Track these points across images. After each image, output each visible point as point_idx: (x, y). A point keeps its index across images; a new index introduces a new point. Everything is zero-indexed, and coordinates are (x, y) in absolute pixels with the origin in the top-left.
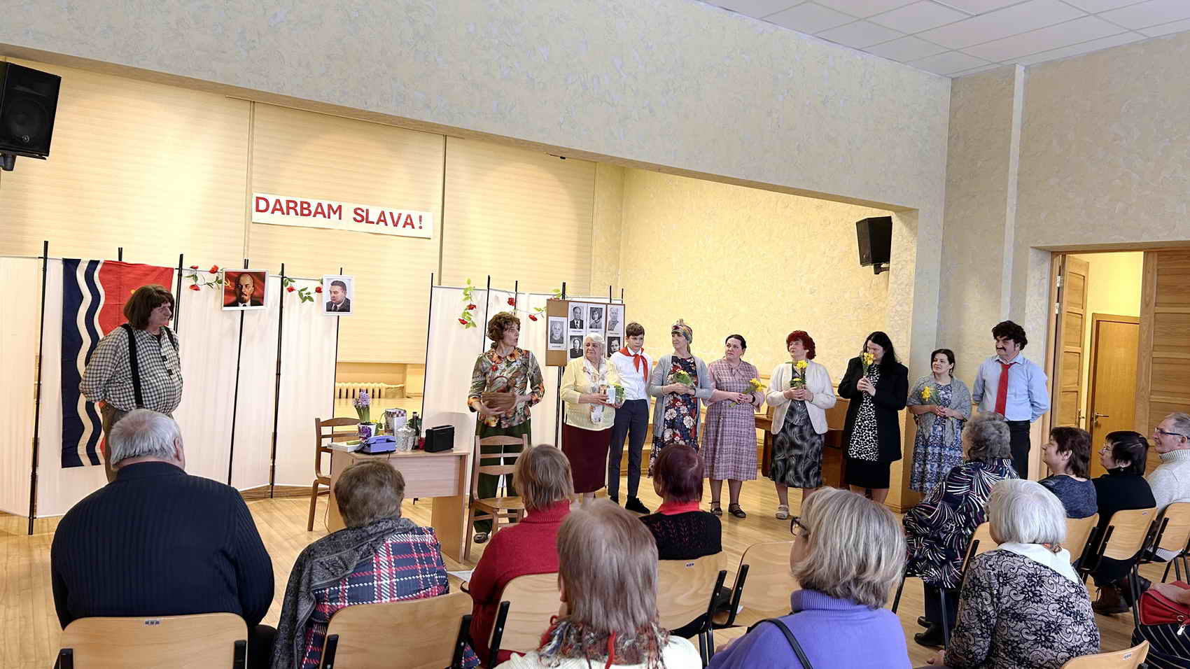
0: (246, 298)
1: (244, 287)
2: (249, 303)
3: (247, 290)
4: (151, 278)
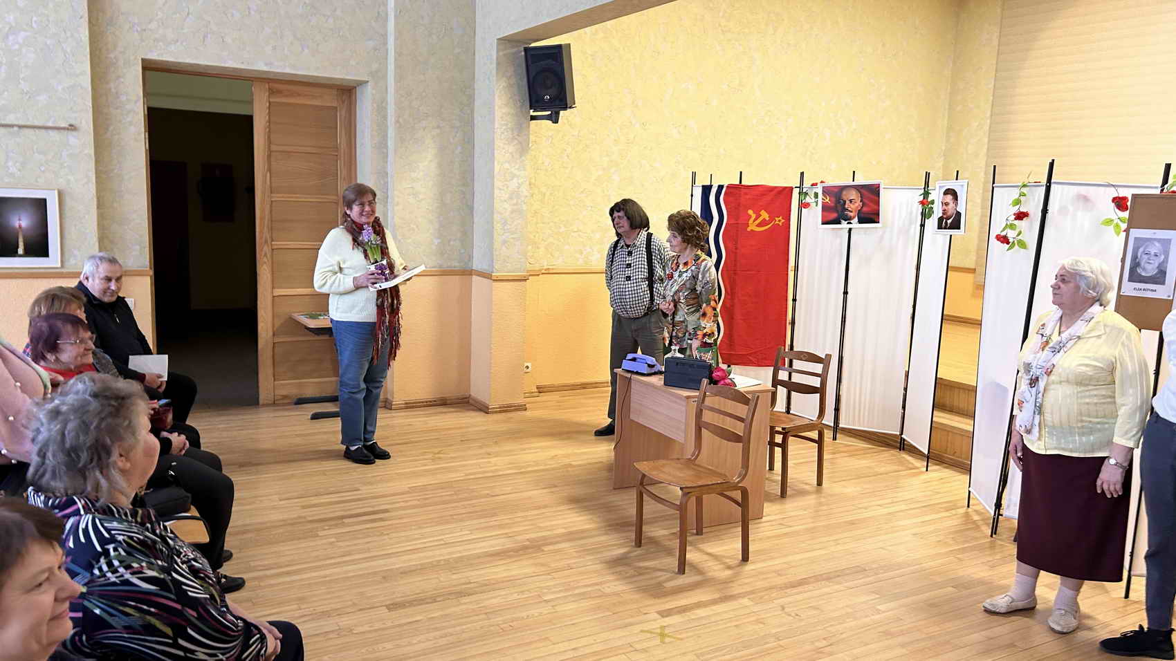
0: (852, 214)
1: (848, 202)
2: (856, 220)
3: (851, 205)
4: (768, 198)
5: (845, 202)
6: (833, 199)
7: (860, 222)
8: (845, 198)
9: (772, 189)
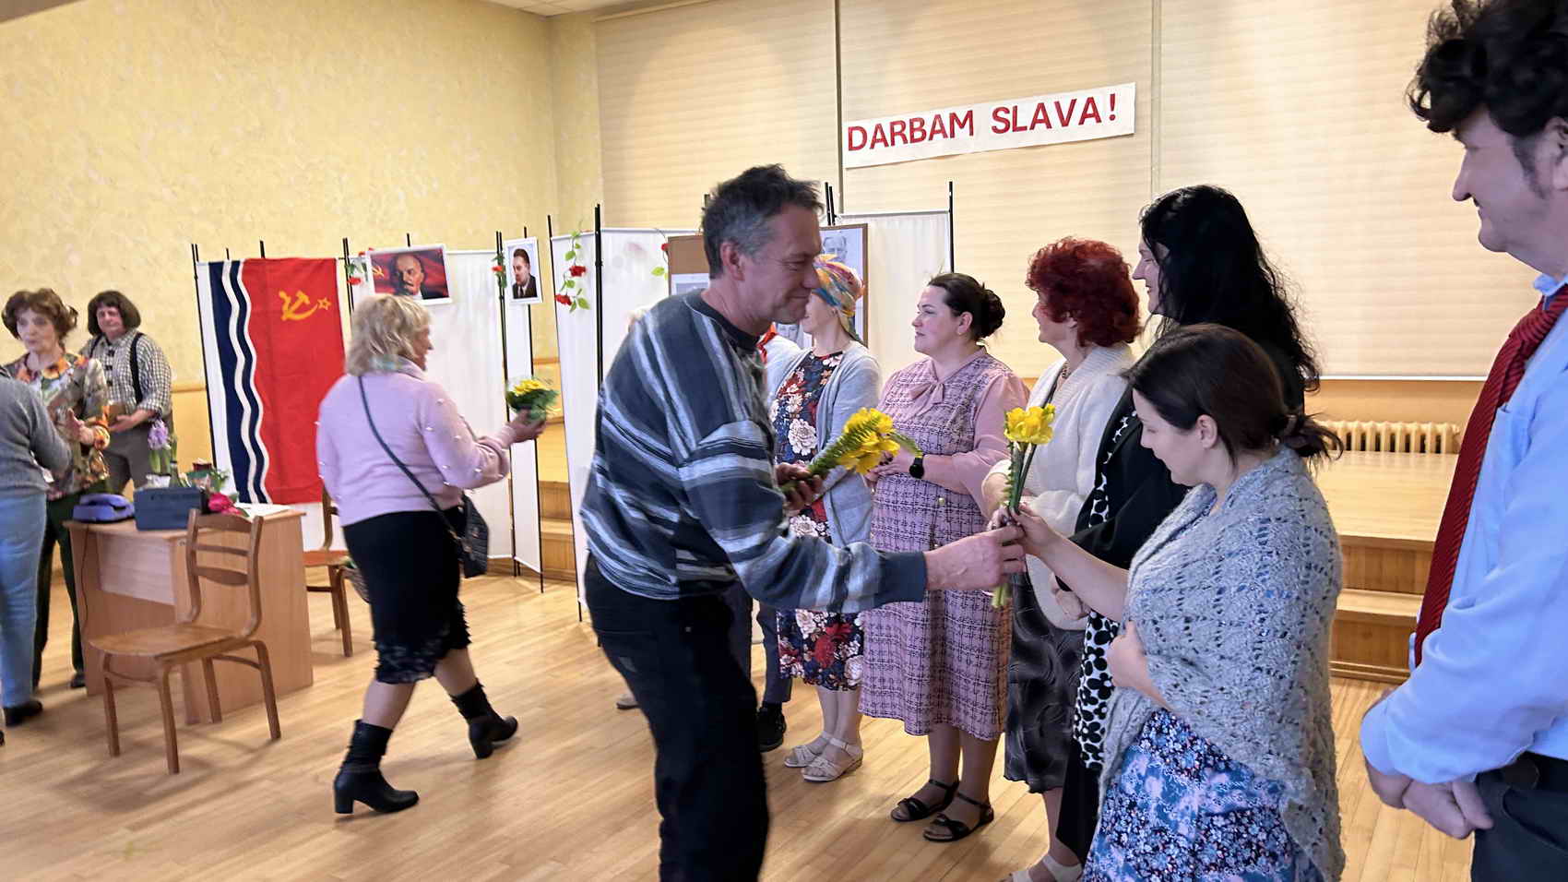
3: (411, 277)
4: (303, 276)
5: (402, 274)
6: (387, 271)
7: (426, 297)
8: (401, 268)
9: (307, 263)
